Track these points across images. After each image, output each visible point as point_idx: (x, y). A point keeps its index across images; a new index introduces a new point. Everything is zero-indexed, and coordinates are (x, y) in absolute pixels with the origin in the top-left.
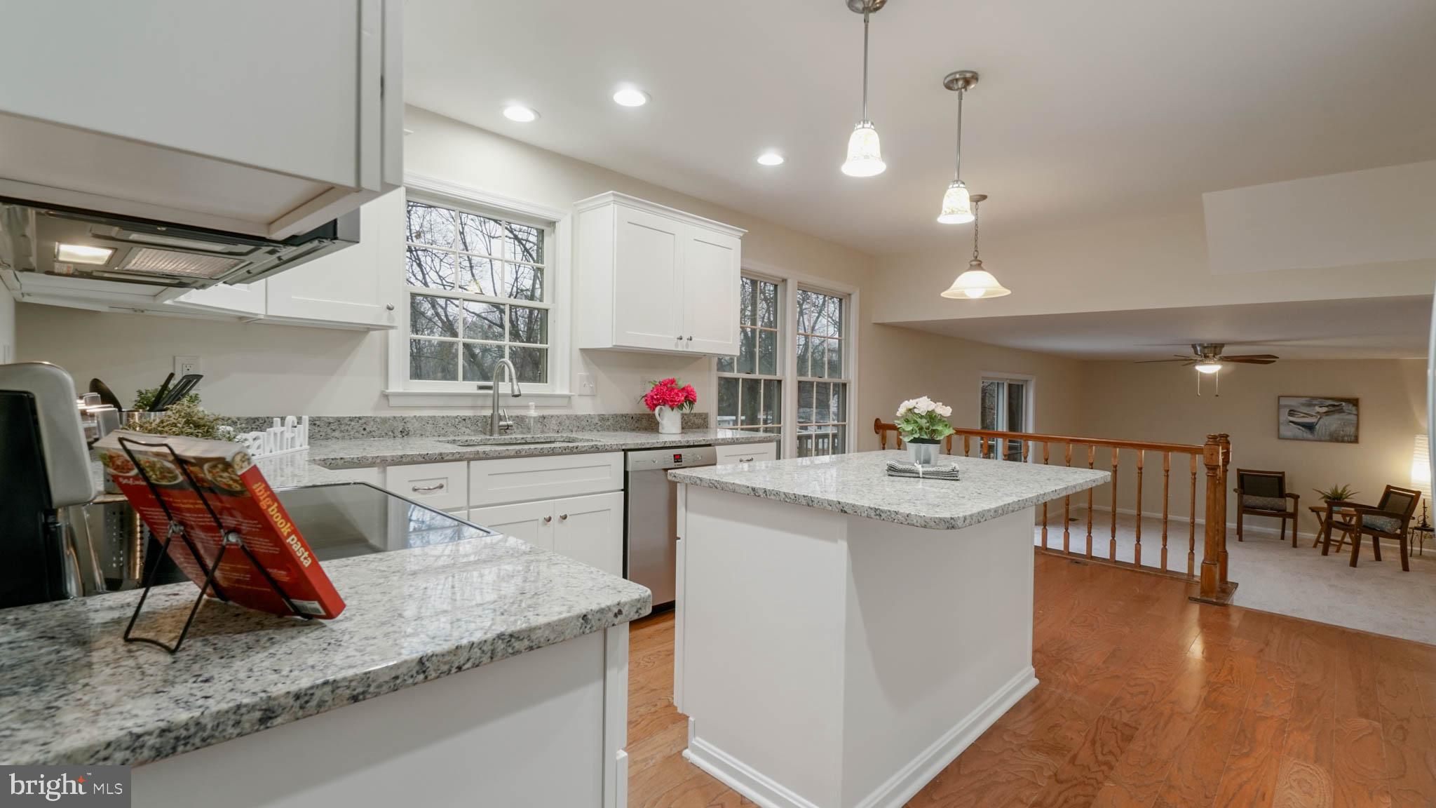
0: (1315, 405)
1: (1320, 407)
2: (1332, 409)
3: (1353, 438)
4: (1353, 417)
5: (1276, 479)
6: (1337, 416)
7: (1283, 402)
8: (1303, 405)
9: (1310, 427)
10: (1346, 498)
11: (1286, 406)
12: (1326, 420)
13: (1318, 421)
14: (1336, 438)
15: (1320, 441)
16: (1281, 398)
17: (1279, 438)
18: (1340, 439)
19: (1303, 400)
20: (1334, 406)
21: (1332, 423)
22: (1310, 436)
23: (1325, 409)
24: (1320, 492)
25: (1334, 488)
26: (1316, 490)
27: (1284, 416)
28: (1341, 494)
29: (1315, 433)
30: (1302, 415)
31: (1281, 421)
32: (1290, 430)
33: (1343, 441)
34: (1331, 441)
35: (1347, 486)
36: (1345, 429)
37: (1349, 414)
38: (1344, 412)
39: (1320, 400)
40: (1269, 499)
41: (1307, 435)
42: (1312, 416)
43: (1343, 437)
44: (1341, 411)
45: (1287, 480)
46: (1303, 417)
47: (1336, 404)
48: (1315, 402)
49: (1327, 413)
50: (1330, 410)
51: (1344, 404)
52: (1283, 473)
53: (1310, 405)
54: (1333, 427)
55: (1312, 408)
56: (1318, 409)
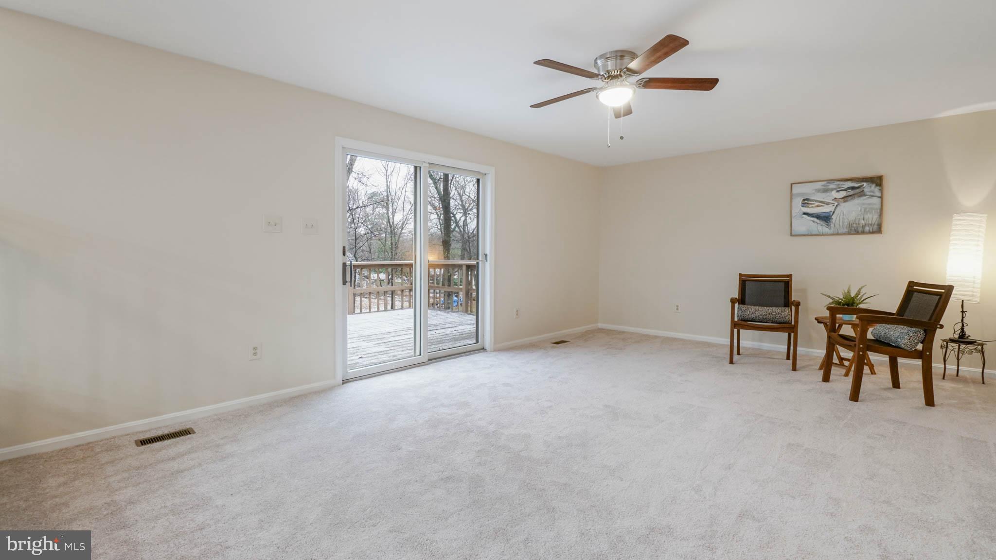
0: (832, 190)
1: (838, 191)
2: (851, 192)
3: (875, 227)
4: (876, 201)
5: (783, 283)
6: (857, 201)
7: (797, 189)
8: (818, 191)
9: (825, 218)
10: (860, 303)
11: (799, 195)
12: (845, 207)
13: (835, 210)
14: (855, 230)
15: (838, 234)
16: (793, 185)
17: (792, 235)
18: (860, 230)
19: (819, 185)
20: (853, 188)
21: (850, 211)
22: (826, 230)
23: (844, 194)
24: (829, 297)
25: (846, 291)
26: (823, 294)
27: (798, 208)
28: (853, 299)
29: (832, 225)
30: (817, 204)
31: (794, 214)
32: (804, 224)
33: (863, 233)
34: (849, 233)
35: (862, 288)
36: (866, 217)
37: (873, 196)
38: (865, 195)
39: (838, 183)
40: (770, 309)
41: (821, 227)
42: (828, 204)
43: (863, 227)
44: (862, 194)
45: (794, 286)
46: (818, 206)
47: (856, 185)
48: (832, 186)
49: (845, 199)
50: (849, 194)
51: (865, 184)
52: (790, 276)
53: (826, 191)
54: (852, 217)
55: (828, 194)
56: (835, 194)
